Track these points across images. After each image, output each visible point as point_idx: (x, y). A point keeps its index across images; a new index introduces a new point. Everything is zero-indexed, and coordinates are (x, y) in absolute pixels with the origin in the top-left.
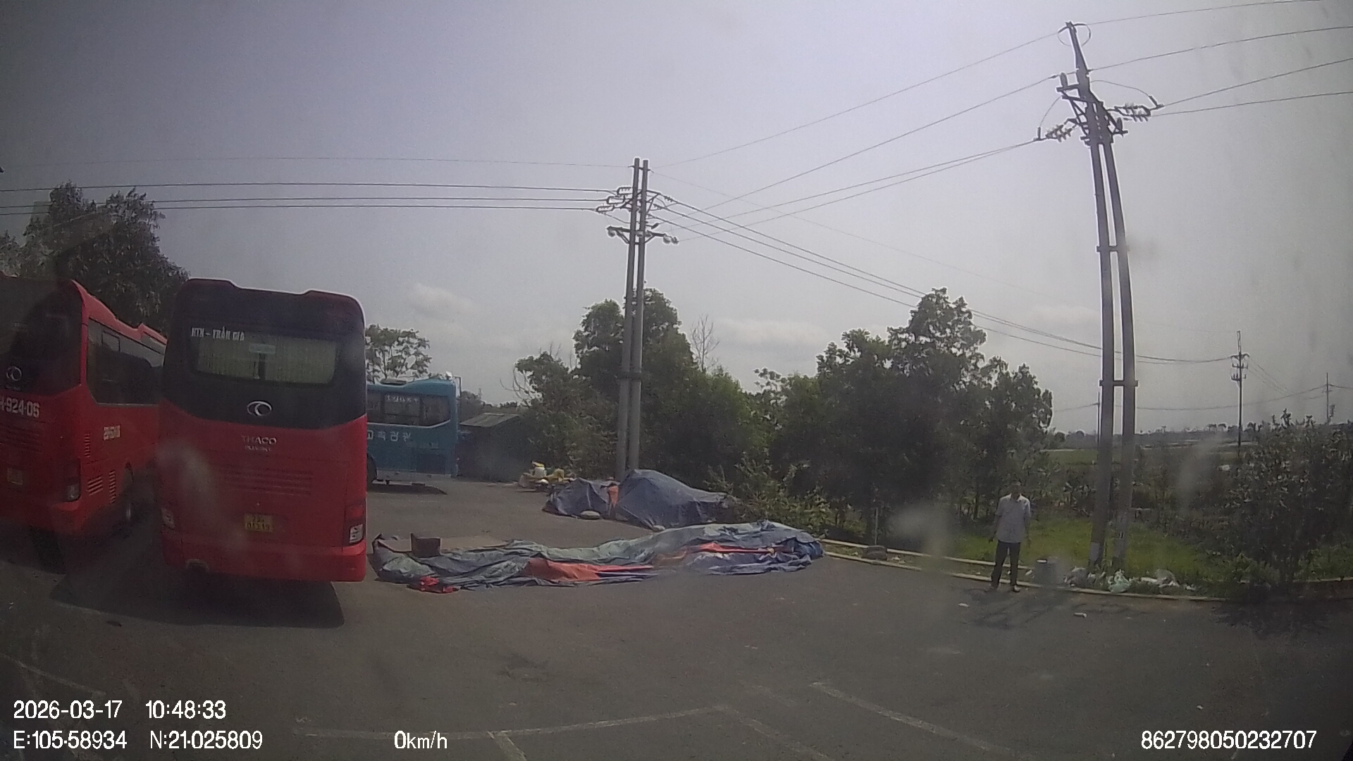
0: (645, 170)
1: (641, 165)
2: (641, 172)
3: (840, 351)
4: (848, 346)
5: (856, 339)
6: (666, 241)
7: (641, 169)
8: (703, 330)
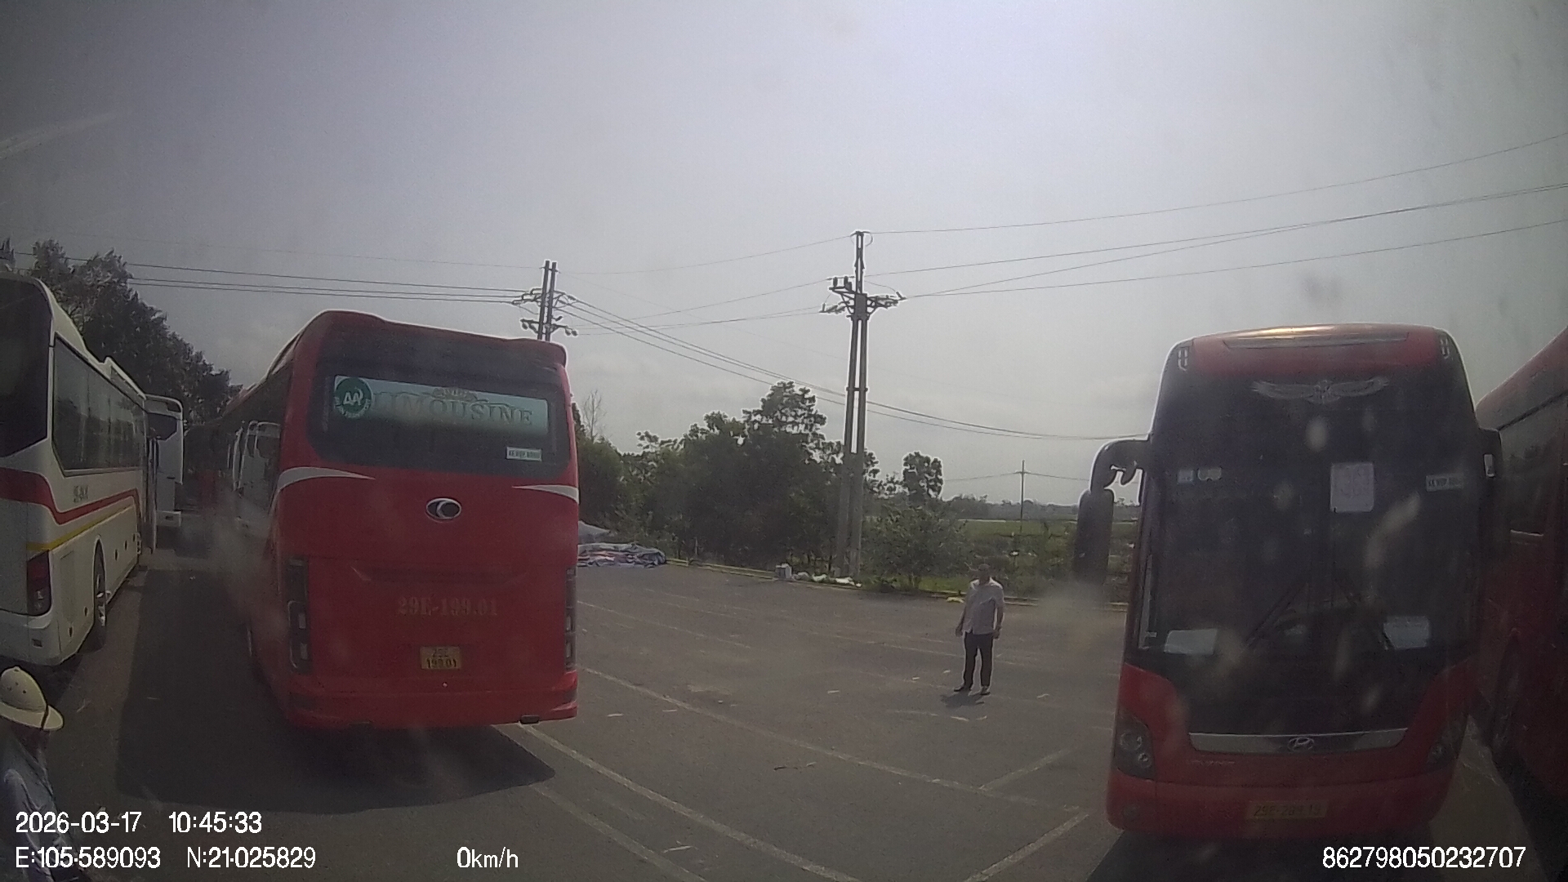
0: (554, 270)
1: (551, 267)
2: (550, 273)
3: (703, 429)
4: (709, 426)
5: (715, 420)
6: (568, 333)
7: (550, 269)
8: (593, 404)
